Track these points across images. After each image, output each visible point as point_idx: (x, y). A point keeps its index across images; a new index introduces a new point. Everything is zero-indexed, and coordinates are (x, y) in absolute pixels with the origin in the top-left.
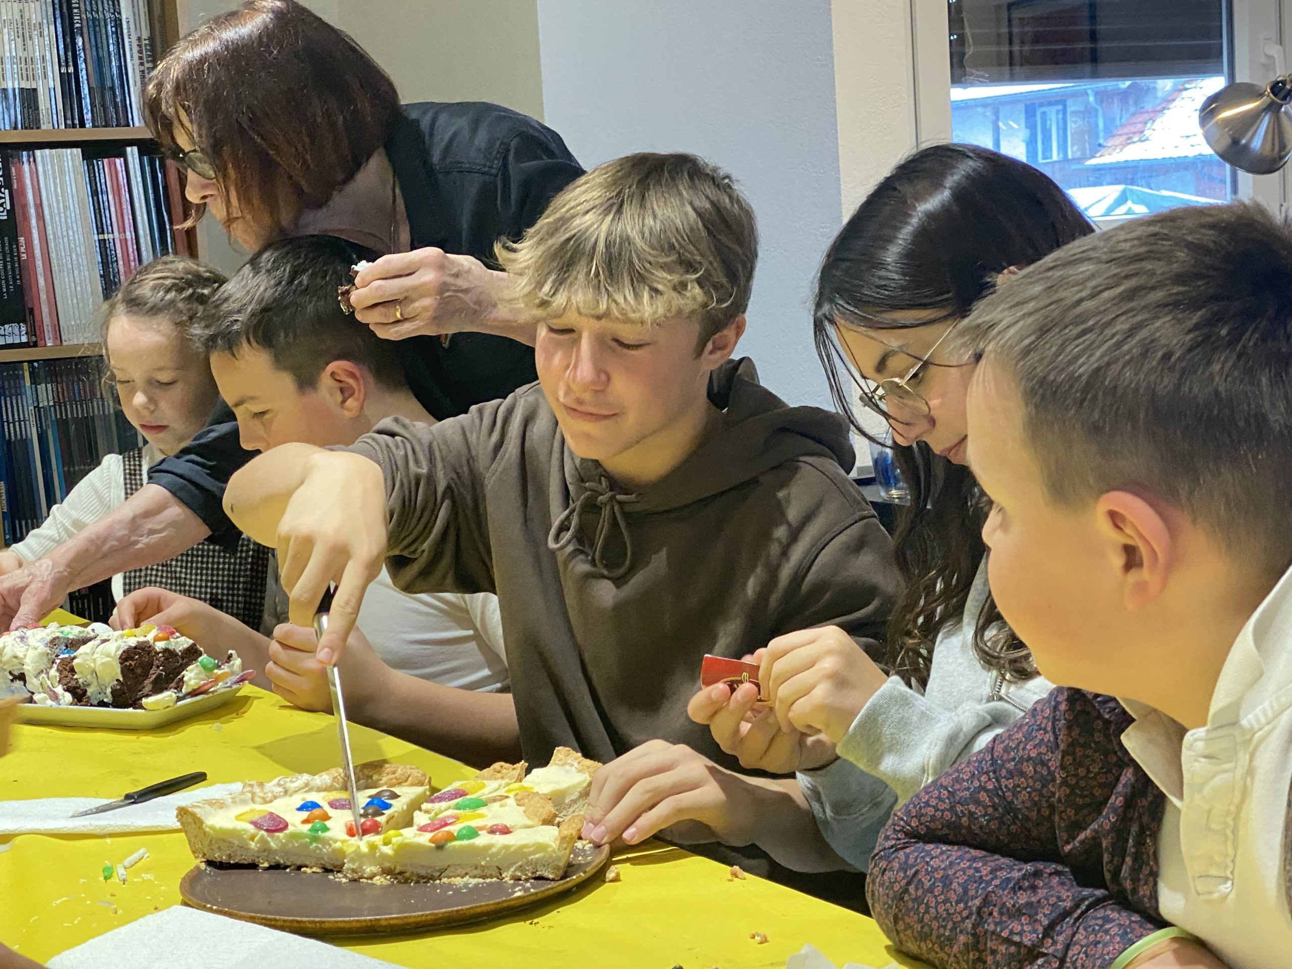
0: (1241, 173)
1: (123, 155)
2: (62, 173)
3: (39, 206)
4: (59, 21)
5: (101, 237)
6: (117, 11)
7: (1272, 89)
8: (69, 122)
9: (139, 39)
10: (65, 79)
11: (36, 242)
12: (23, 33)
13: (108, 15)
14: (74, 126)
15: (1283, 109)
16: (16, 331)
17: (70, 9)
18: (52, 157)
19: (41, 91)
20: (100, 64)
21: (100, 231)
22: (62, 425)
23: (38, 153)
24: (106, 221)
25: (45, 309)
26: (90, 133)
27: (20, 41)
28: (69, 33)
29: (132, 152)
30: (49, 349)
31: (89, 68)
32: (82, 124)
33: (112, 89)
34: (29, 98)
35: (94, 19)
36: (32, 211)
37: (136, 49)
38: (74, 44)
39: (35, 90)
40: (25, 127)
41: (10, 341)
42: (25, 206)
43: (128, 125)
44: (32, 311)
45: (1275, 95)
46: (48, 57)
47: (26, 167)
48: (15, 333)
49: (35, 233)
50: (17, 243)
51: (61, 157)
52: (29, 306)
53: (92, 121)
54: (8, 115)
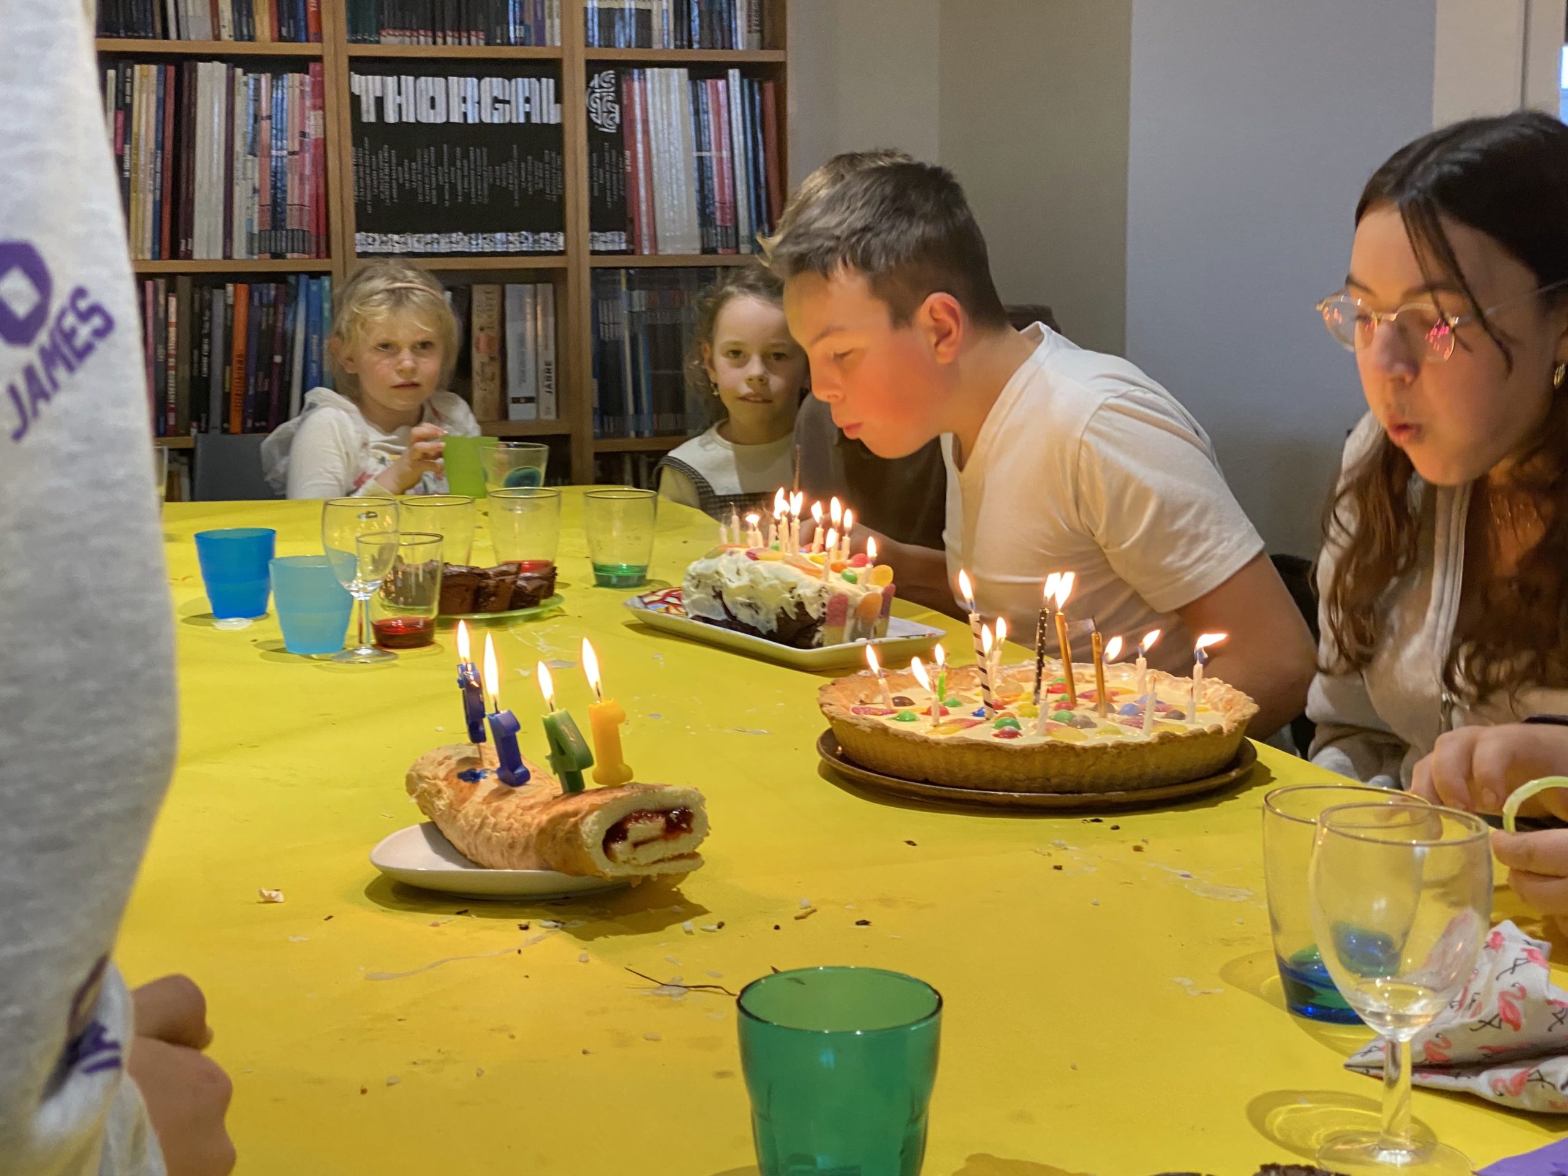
1: (725, 77)
2: (668, 92)
3: (645, 122)
5: (700, 154)
8: (678, 43)
10: (677, 2)
11: (640, 156)
14: (682, 47)
16: (617, 239)
18: (660, 73)
19: (654, 12)
21: (699, 148)
22: (652, 330)
23: (648, 71)
24: (705, 139)
25: (644, 220)
26: (697, 54)
29: (734, 74)
30: (645, 257)
32: (690, 46)
33: (720, 13)
34: (644, 17)
36: (639, 127)
39: (649, 11)
40: (638, 46)
41: (610, 247)
42: (632, 121)
43: (731, 48)
44: (632, 221)
47: (636, 85)
48: (615, 241)
49: (640, 147)
50: (623, 155)
51: (668, 76)
52: (630, 216)
53: (700, 42)
54: (625, 33)
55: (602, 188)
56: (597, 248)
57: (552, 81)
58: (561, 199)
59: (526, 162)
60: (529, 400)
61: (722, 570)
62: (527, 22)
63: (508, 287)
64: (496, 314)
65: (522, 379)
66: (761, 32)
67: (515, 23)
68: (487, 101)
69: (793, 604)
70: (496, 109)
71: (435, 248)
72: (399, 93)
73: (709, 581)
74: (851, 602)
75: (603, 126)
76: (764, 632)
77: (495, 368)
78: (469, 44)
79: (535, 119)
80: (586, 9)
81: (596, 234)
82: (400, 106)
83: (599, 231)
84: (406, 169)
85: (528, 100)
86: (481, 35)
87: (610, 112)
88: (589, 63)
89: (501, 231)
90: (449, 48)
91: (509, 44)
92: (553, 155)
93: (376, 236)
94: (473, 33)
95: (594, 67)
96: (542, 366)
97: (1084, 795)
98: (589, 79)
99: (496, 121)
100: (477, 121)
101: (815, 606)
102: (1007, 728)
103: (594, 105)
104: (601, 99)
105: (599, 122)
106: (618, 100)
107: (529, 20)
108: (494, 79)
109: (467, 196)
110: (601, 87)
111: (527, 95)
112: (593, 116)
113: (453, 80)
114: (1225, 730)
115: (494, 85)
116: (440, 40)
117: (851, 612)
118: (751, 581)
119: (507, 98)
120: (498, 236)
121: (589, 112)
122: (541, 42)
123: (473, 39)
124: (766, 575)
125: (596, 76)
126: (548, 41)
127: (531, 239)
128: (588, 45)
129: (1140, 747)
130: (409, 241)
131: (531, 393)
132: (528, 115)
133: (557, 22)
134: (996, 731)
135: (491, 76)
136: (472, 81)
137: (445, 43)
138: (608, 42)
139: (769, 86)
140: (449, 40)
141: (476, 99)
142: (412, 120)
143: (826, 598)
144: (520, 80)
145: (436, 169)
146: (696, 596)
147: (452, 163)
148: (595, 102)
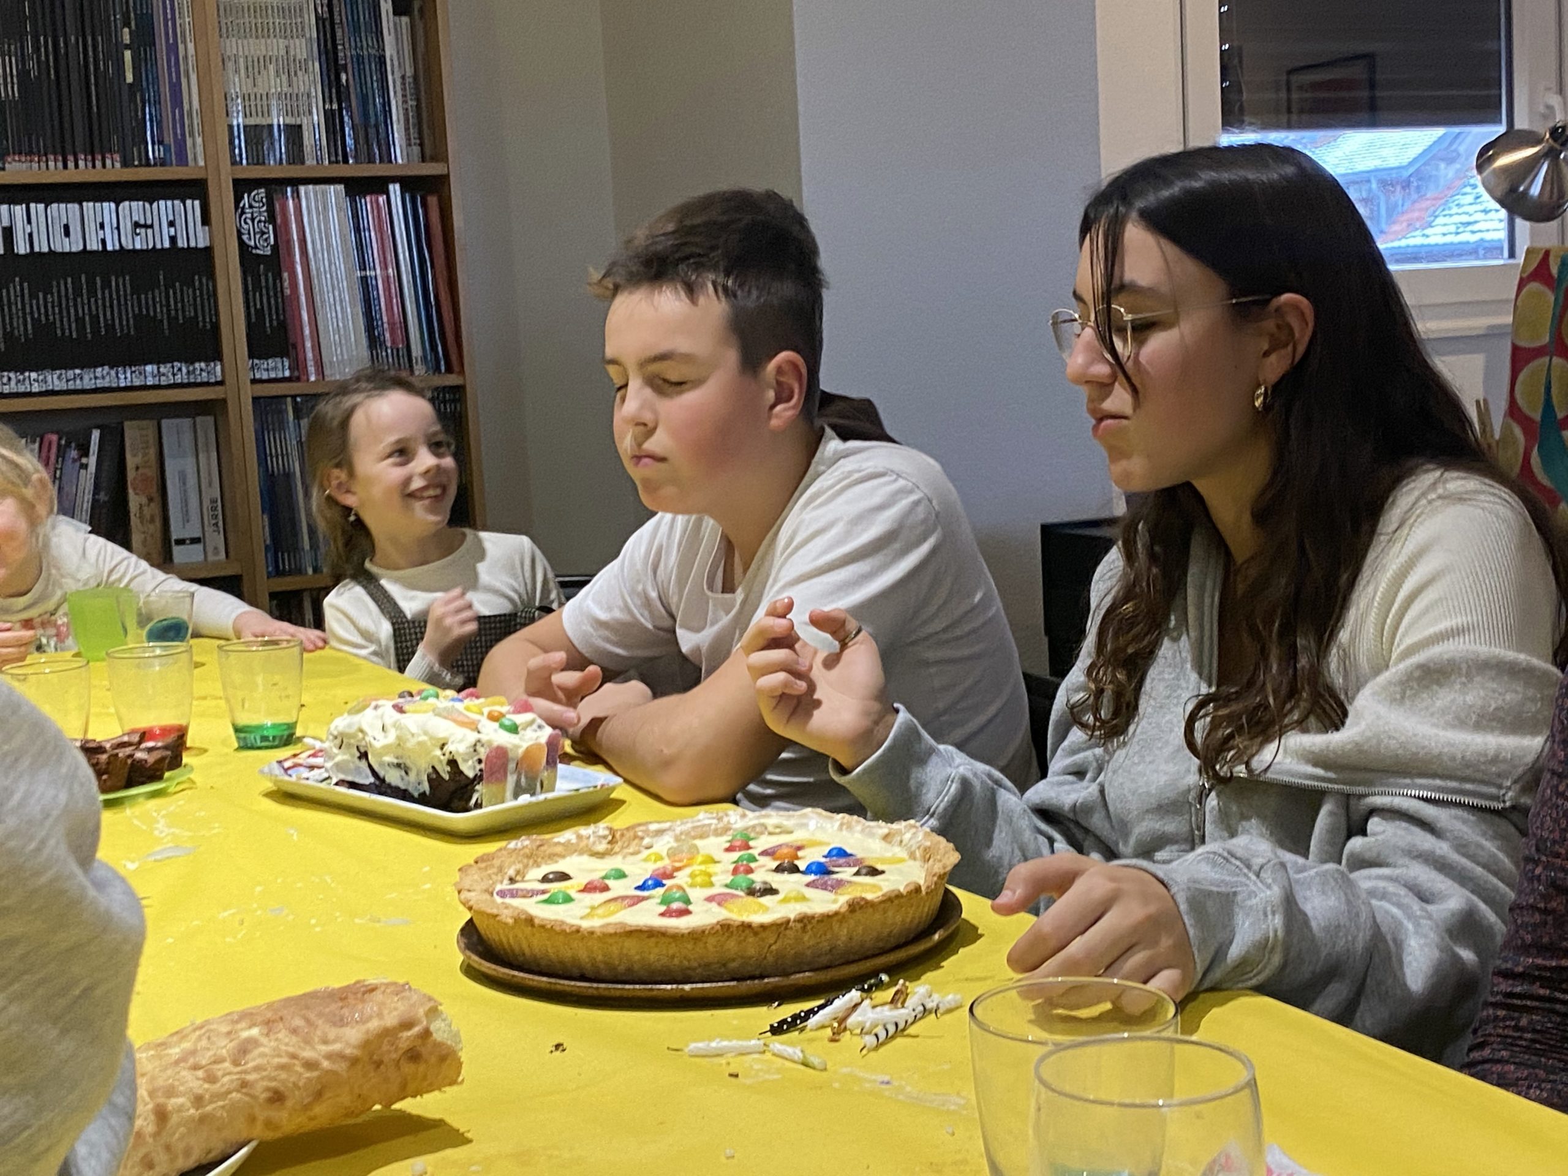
1: (386, 192)
2: (326, 211)
3: (303, 243)
4: (323, 57)
5: (363, 273)
6: (381, 48)
7: (1551, 134)
8: (333, 159)
9: (403, 77)
10: (329, 116)
11: (300, 277)
12: (289, 67)
13: (372, 52)
14: (337, 162)
15: (1562, 156)
16: (280, 365)
17: (335, 46)
18: (315, 193)
19: (305, 128)
20: (364, 100)
21: (363, 268)
23: (302, 188)
24: (368, 258)
25: (308, 344)
26: (353, 169)
27: (284, 78)
28: (333, 69)
29: (395, 189)
30: (312, 382)
32: (346, 161)
33: (377, 126)
34: (294, 133)
35: (358, 55)
36: (296, 248)
37: (398, 88)
38: (338, 80)
40: (289, 163)
41: (273, 375)
42: (289, 242)
43: (390, 161)
44: (294, 346)
45: (1555, 140)
46: (313, 93)
47: (290, 203)
48: (278, 368)
49: (298, 267)
50: (281, 278)
51: (324, 194)
52: (292, 341)
53: (356, 158)
54: (274, 150)
55: (260, 313)
56: (258, 376)
57: (197, 203)
58: (216, 327)
59: (174, 287)
60: (195, 541)
61: (365, 728)
62: (166, 141)
63: (165, 423)
64: (152, 452)
65: (186, 519)
66: (421, 145)
67: (153, 144)
68: (126, 226)
69: (445, 762)
70: (138, 234)
71: (78, 385)
72: (29, 222)
73: (352, 741)
74: (511, 755)
75: (256, 247)
76: (416, 795)
77: (155, 508)
78: (104, 166)
79: (182, 243)
80: (231, 127)
81: (256, 361)
82: (31, 235)
83: (259, 358)
84: (41, 302)
85: (171, 224)
86: (117, 157)
87: (263, 233)
88: (236, 182)
89: (151, 363)
90: (82, 171)
91: (148, 165)
92: (204, 280)
93: (12, 375)
94: (108, 155)
95: (242, 187)
96: (206, 503)
97: (766, 980)
98: (238, 199)
99: (138, 246)
100: (117, 247)
101: (470, 762)
102: (675, 906)
103: (246, 227)
104: (253, 220)
105: (252, 243)
106: (272, 218)
107: (169, 139)
108: (134, 204)
109: (110, 327)
110: (251, 206)
111: (171, 218)
112: (245, 237)
113: (88, 206)
114: (923, 889)
115: (134, 210)
116: (71, 165)
117: (512, 766)
118: (399, 738)
119: (149, 222)
120: (149, 368)
121: (240, 234)
122: (182, 160)
123: (108, 162)
124: (414, 730)
125: (246, 196)
126: (191, 163)
127: (184, 370)
128: (234, 163)
129: (827, 919)
130: (49, 378)
131: (197, 534)
132: (173, 239)
133: (199, 140)
134: (663, 908)
135: (131, 199)
136: (109, 207)
137: (77, 166)
138: (257, 159)
139: (433, 201)
140: (81, 163)
141: (115, 225)
142: (45, 249)
143: (483, 753)
144: (162, 203)
145: (75, 300)
146: (339, 758)
147: (92, 292)
148: (246, 223)
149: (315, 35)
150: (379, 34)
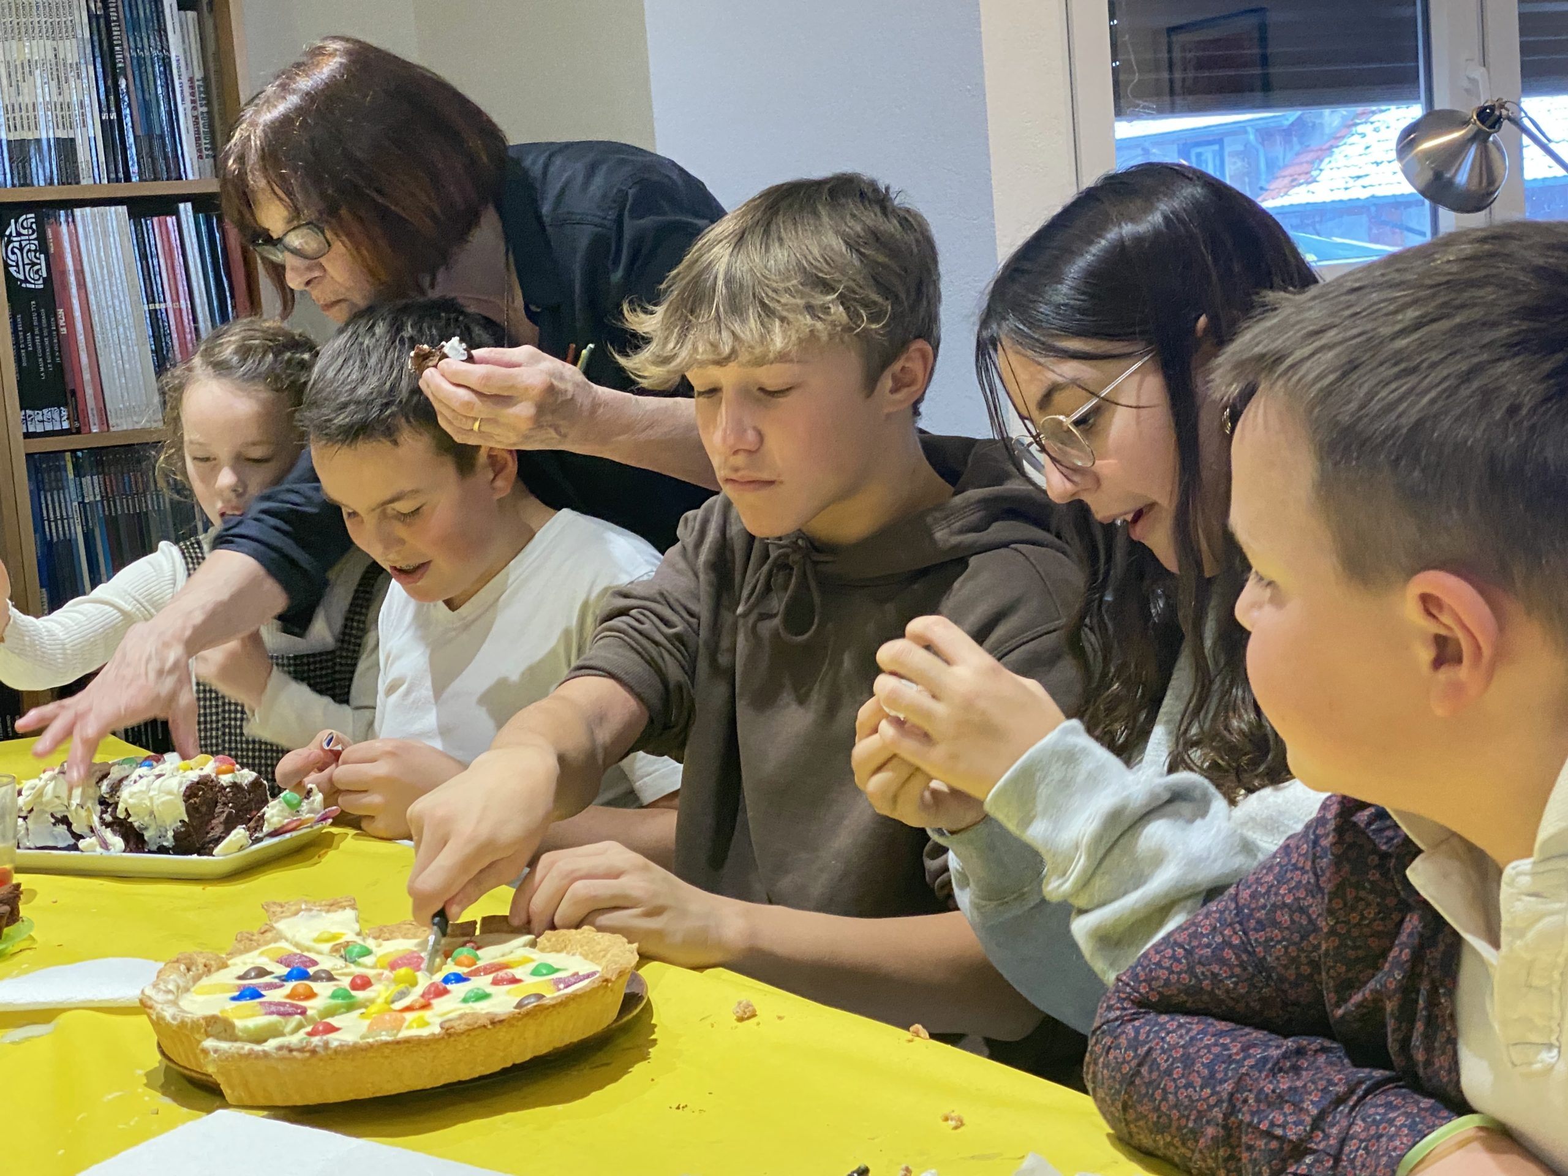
0: (1443, 211)
1: (176, 213)
2: (106, 234)
3: (80, 273)
4: (99, 60)
5: (152, 306)
6: (165, 48)
7: (1478, 116)
8: (113, 176)
9: (191, 80)
10: (107, 127)
11: (77, 314)
12: (58, 74)
13: (155, 53)
14: (118, 180)
15: (1491, 139)
16: (56, 416)
17: (111, 47)
18: (93, 216)
19: (79, 141)
20: (147, 108)
21: (151, 299)
22: (111, 523)
23: (78, 212)
24: (157, 288)
25: (89, 391)
26: (137, 188)
27: (54, 84)
28: (110, 73)
29: (186, 209)
30: (95, 434)
31: (135, 113)
32: (128, 179)
33: (162, 137)
34: (66, 148)
35: (139, 57)
36: (72, 279)
37: (186, 93)
38: (116, 85)
39: (73, 140)
40: (61, 183)
41: (49, 427)
42: (64, 273)
43: (180, 178)
44: (73, 393)
45: (1483, 123)
46: (87, 102)
47: (64, 228)
48: (55, 419)
49: (75, 302)
50: (55, 315)
51: (103, 216)
52: (71, 387)
53: (140, 173)
54: (43, 169)
55: (32, 355)
56: (32, 429)
75: (26, 281)
81: (29, 412)
83: (33, 408)
87: (33, 264)
95: (8, 211)
103: (13, 257)
104: (21, 249)
105: (21, 277)
106: (43, 248)
110: (19, 234)
112: (12, 270)
121: (6, 266)
125: (13, 221)
138: (24, 180)
148: (13, 253)
149: (87, 35)
150: (162, 31)
